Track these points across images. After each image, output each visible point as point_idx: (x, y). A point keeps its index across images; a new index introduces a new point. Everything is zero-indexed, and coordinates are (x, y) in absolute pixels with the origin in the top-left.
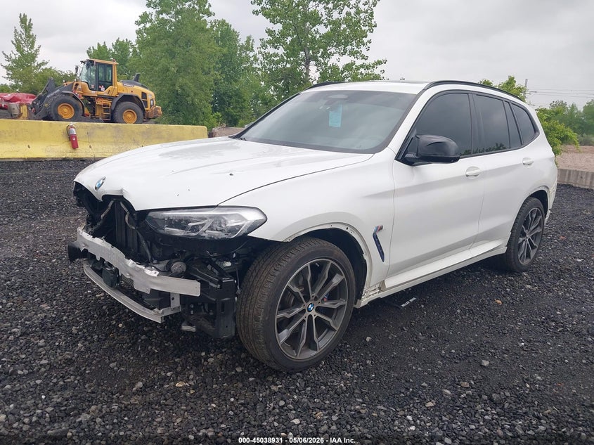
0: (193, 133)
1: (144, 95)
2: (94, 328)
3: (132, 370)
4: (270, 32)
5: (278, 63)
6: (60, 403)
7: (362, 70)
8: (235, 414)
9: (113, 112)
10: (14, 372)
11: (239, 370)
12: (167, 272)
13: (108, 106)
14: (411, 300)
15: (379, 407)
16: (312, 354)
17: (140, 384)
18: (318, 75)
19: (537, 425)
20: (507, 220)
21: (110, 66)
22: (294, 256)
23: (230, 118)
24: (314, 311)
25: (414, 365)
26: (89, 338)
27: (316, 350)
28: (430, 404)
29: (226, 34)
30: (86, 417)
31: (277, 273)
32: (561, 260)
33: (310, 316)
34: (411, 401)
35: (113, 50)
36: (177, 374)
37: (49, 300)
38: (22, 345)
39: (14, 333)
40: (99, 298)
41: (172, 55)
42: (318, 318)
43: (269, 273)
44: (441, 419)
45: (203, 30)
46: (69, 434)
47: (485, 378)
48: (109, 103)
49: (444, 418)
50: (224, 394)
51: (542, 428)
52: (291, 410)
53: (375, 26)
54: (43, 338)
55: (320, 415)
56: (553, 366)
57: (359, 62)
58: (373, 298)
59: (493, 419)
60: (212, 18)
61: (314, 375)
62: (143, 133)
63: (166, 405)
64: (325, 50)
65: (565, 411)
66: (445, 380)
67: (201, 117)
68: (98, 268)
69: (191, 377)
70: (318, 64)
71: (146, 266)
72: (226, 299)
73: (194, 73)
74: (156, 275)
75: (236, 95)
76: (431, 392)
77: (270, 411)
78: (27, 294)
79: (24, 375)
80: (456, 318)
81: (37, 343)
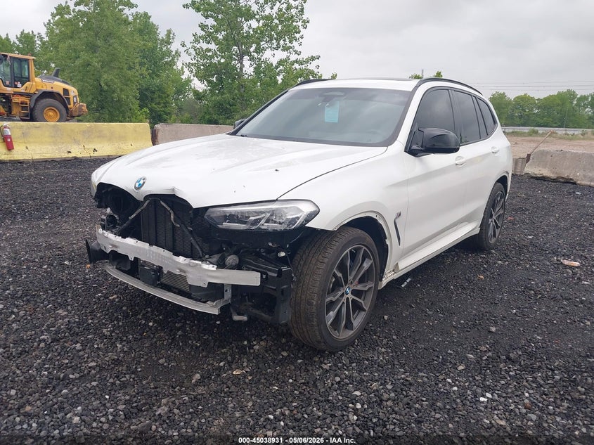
0: (136, 131)
1: (66, 91)
2: (125, 329)
3: (183, 364)
4: (203, 27)
5: (212, 57)
6: (128, 400)
7: (296, 66)
8: (300, 393)
9: (32, 110)
10: (66, 377)
11: (285, 354)
12: (221, 265)
13: (26, 104)
14: (408, 281)
15: (420, 374)
16: (350, 334)
17: (198, 376)
18: (252, 69)
19: (552, 375)
20: (481, 203)
21: (27, 60)
22: (337, 244)
23: (154, 114)
24: (350, 294)
25: (434, 336)
26: (125, 338)
27: (353, 330)
28: (461, 368)
29: (145, 26)
30: (164, 410)
31: (326, 260)
32: (516, 238)
33: (348, 298)
34: (445, 367)
35: (18, 43)
36: (230, 363)
37: (63, 305)
38: (59, 351)
39: (44, 340)
40: (114, 300)
41: (93, 48)
42: (353, 300)
43: (318, 260)
44: (475, 379)
45: (126, 22)
46: (154, 427)
47: (497, 342)
48: (27, 100)
49: (477, 378)
50: (280, 376)
51: (557, 377)
52: (348, 384)
53: (308, 22)
54: (78, 342)
55: (375, 385)
56: (546, 327)
57: (293, 57)
58: (390, 279)
59: (516, 374)
60: (134, 10)
61: (354, 352)
62: (84, 132)
63: (230, 392)
64: (258, 44)
65: (569, 363)
66: (465, 346)
67: (128, 114)
68: (124, 269)
69: (245, 364)
70: (252, 59)
71: (202, 261)
72: (285, 287)
73: (119, 68)
74: (214, 269)
75: (159, 90)
76: (457, 357)
77: (329, 387)
78: (36, 302)
79: (76, 379)
80: (453, 294)
81: (74, 348)
